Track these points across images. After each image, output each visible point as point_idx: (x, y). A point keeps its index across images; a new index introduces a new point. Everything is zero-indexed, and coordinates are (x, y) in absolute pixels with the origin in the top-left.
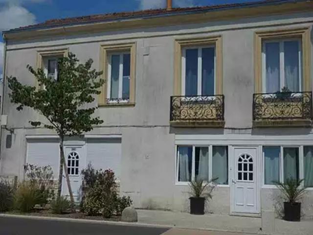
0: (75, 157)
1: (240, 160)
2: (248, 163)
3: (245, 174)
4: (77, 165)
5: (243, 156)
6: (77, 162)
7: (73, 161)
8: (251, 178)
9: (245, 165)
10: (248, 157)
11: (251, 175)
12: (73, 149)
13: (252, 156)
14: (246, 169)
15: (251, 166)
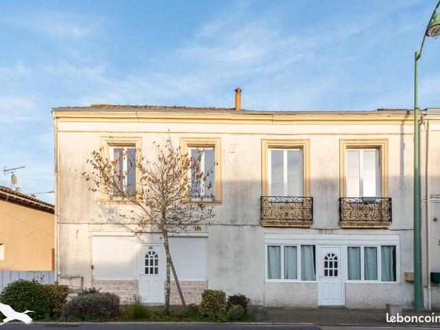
0: (153, 256)
1: (326, 258)
2: (333, 261)
3: (331, 271)
4: (156, 265)
5: (329, 255)
6: (156, 261)
7: (152, 261)
8: (336, 275)
9: (331, 263)
10: (333, 255)
11: (336, 272)
12: (151, 248)
13: (337, 255)
14: (331, 267)
15: (336, 263)
